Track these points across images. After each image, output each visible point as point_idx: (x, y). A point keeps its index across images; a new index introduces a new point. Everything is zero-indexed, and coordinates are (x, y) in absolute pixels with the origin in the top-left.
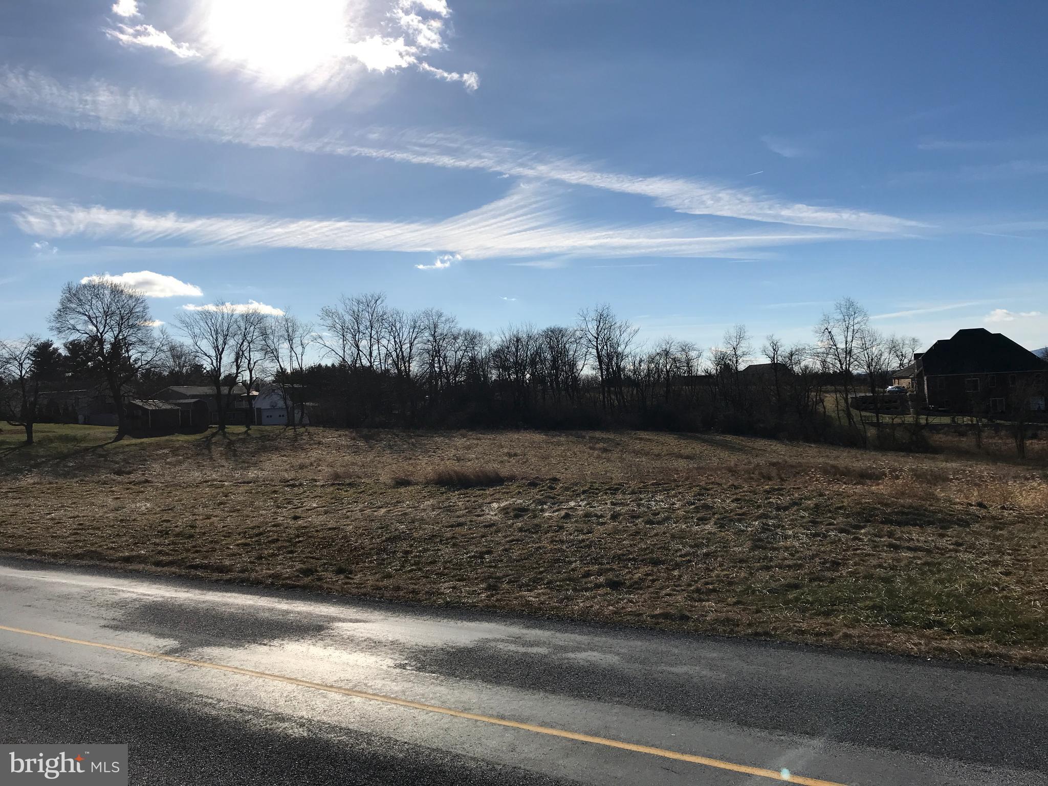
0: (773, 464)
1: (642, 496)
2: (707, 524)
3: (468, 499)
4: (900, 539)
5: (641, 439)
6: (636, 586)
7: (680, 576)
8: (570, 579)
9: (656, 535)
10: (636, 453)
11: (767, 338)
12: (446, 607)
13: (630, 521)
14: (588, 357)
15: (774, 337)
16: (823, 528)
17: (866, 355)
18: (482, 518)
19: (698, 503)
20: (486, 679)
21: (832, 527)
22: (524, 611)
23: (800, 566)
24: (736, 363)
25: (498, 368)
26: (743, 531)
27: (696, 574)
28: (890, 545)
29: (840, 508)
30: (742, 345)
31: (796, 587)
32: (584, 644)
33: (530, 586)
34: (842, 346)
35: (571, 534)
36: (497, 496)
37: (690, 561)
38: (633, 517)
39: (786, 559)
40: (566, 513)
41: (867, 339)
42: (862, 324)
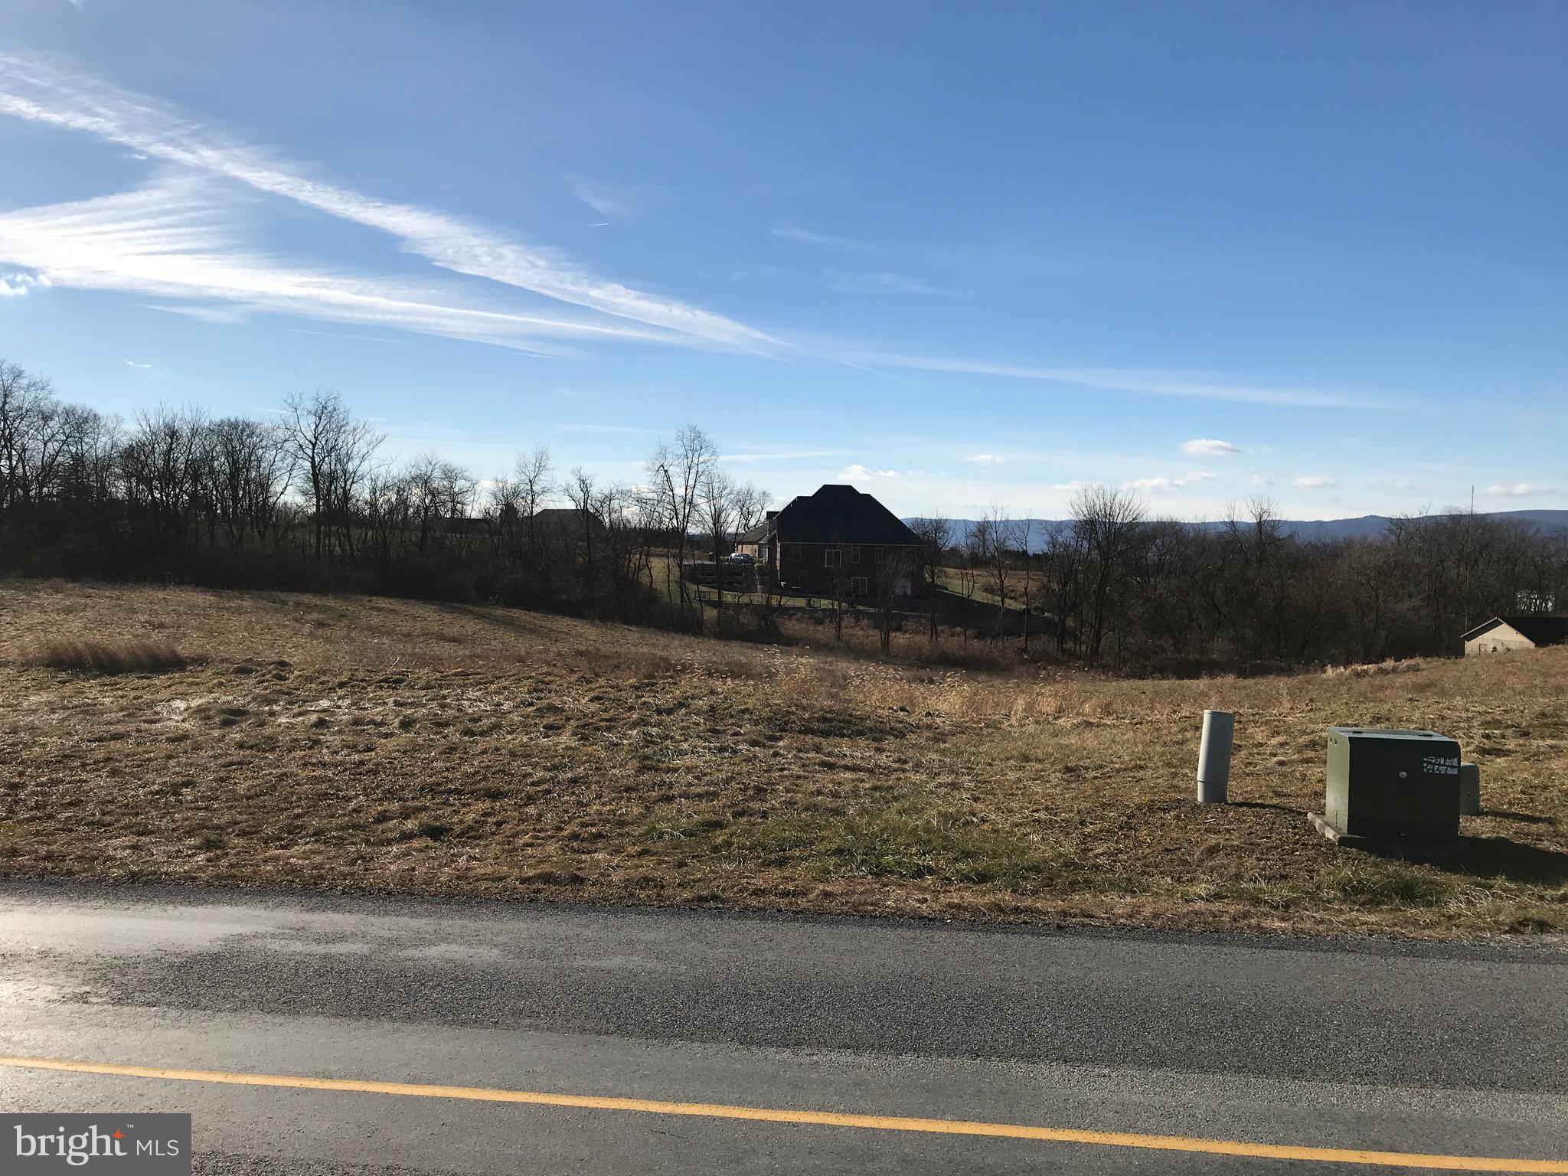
0: (581, 654)
1: (445, 692)
2: (559, 735)
3: (120, 693)
4: (830, 754)
5: (380, 609)
6: (471, 834)
7: (540, 815)
8: (355, 827)
9: (484, 752)
10: (374, 630)
11: (573, 472)
12: (133, 883)
13: (434, 730)
14: (294, 473)
15: (582, 472)
16: (728, 740)
17: (713, 508)
18: (159, 725)
19: (539, 704)
20: (267, 1007)
21: (740, 738)
22: (293, 881)
23: (714, 795)
24: (532, 503)
25: (128, 476)
26: (616, 745)
27: (566, 811)
28: (823, 764)
29: (743, 711)
30: (542, 478)
31: (718, 825)
32: (427, 932)
33: (283, 839)
34: (680, 491)
35: (336, 753)
36: (181, 689)
37: (548, 792)
38: (439, 725)
39: (690, 785)
40: (320, 718)
41: (715, 485)
42: (709, 464)
